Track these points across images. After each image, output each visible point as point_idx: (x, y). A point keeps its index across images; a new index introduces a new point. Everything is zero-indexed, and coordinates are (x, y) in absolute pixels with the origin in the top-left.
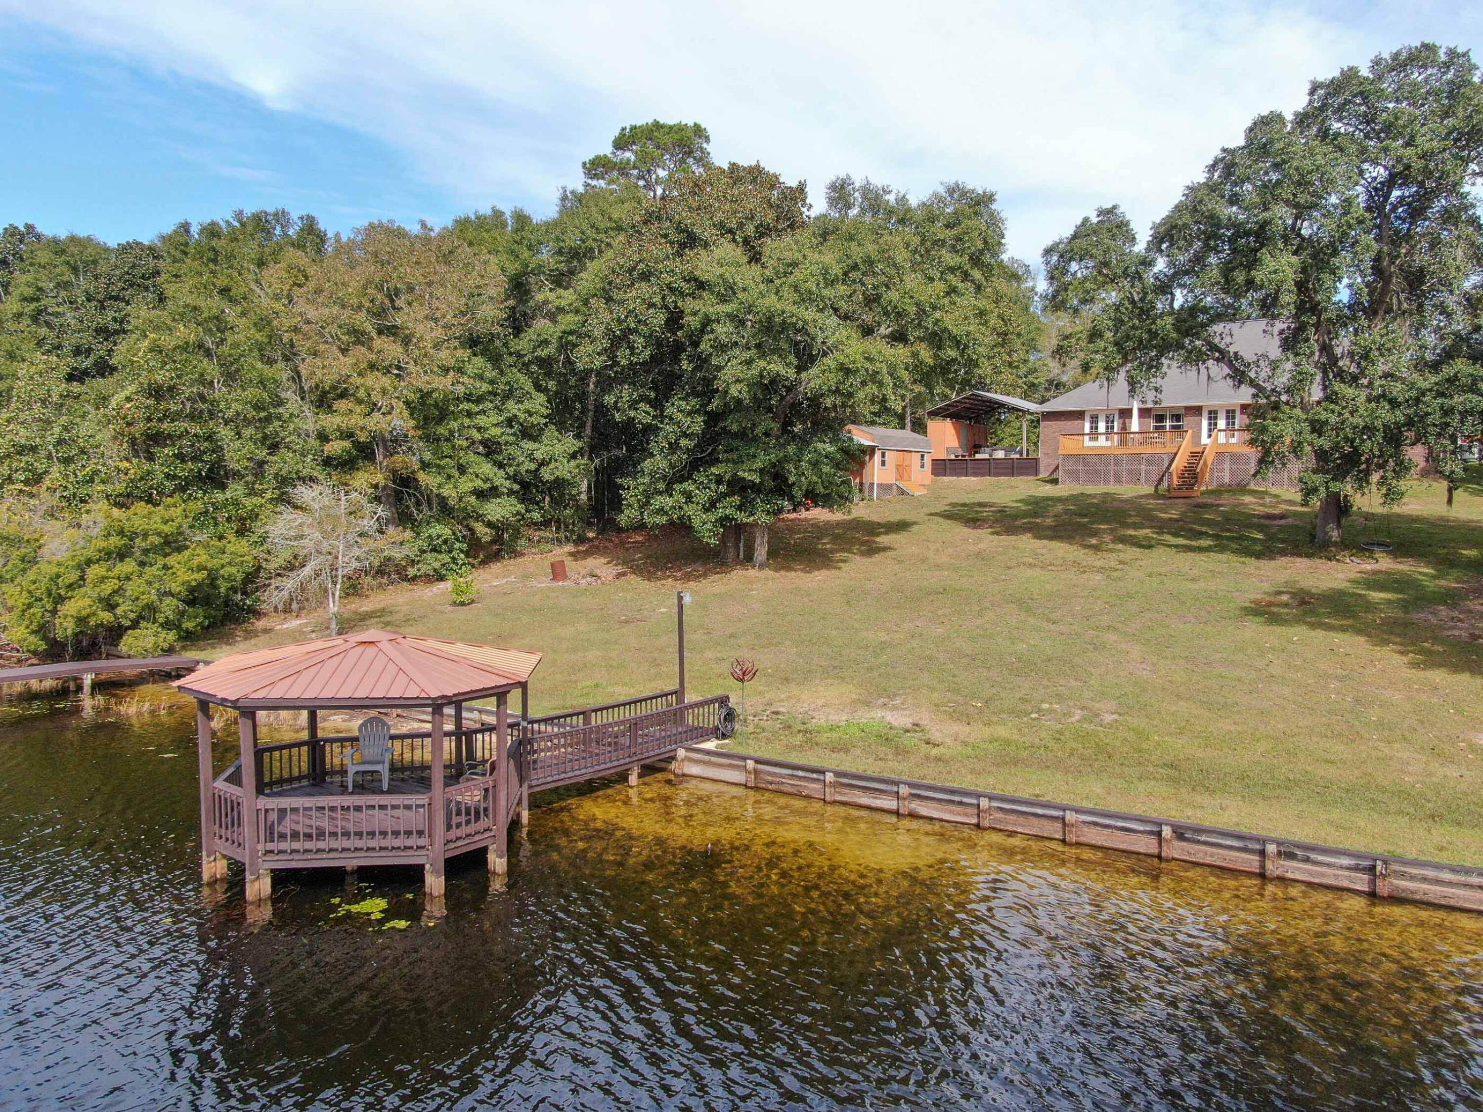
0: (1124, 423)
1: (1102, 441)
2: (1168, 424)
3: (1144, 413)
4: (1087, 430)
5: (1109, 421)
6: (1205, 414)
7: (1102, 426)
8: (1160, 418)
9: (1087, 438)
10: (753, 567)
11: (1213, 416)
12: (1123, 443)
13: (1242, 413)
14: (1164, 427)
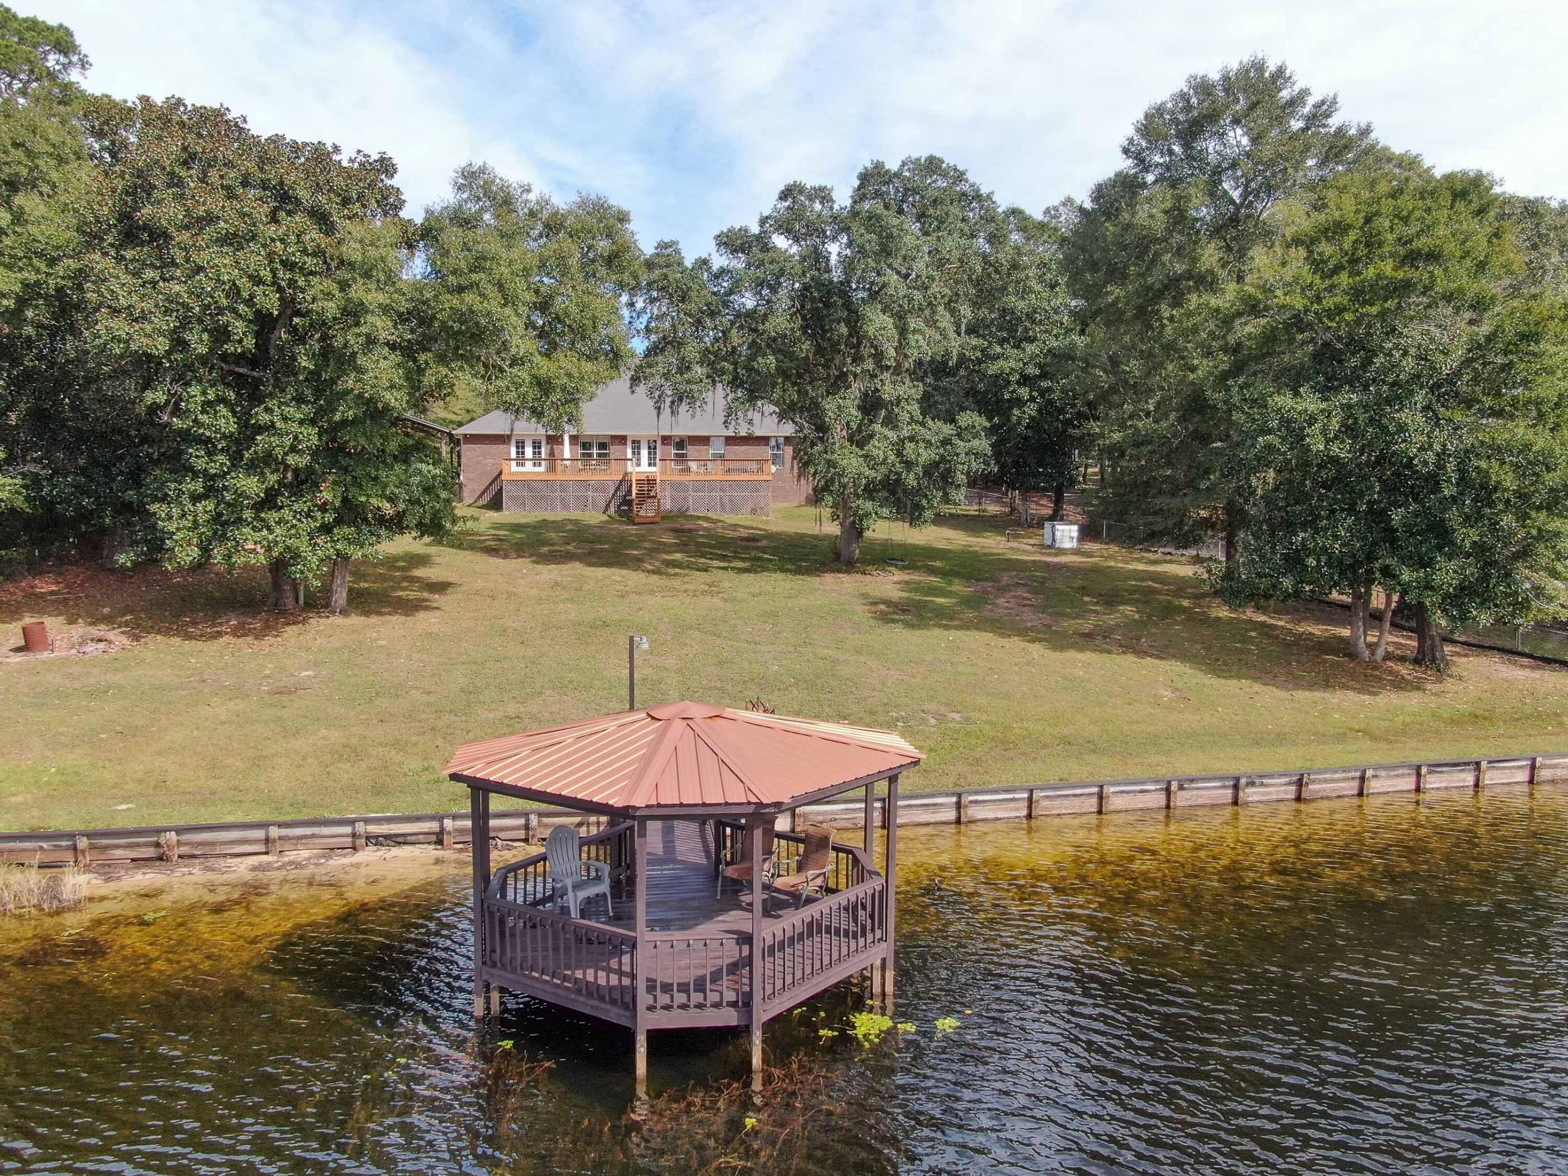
0: (552, 450)
1: (529, 467)
2: (595, 451)
3: (574, 439)
4: (513, 455)
5: (536, 445)
6: (629, 443)
7: (529, 452)
8: (585, 446)
9: (514, 463)
10: (334, 613)
11: (636, 444)
12: (552, 469)
13: (663, 443)
14: (590, 455)
